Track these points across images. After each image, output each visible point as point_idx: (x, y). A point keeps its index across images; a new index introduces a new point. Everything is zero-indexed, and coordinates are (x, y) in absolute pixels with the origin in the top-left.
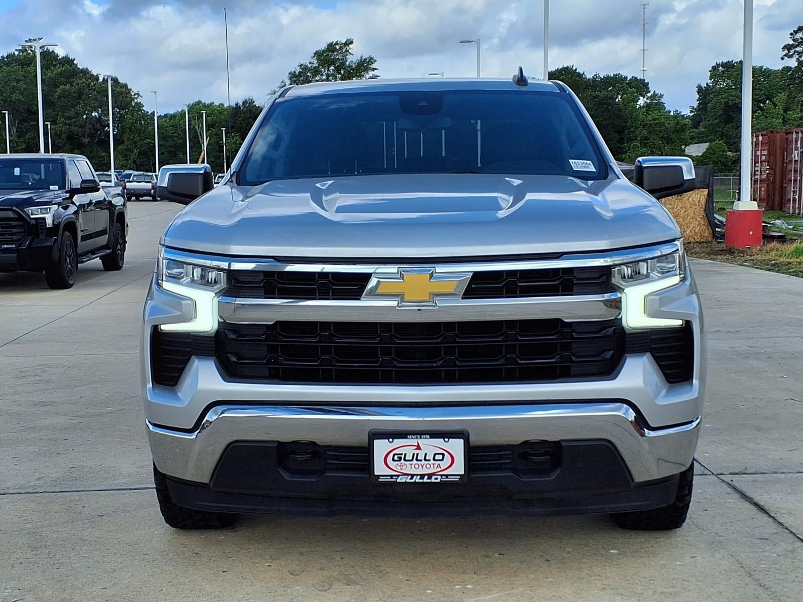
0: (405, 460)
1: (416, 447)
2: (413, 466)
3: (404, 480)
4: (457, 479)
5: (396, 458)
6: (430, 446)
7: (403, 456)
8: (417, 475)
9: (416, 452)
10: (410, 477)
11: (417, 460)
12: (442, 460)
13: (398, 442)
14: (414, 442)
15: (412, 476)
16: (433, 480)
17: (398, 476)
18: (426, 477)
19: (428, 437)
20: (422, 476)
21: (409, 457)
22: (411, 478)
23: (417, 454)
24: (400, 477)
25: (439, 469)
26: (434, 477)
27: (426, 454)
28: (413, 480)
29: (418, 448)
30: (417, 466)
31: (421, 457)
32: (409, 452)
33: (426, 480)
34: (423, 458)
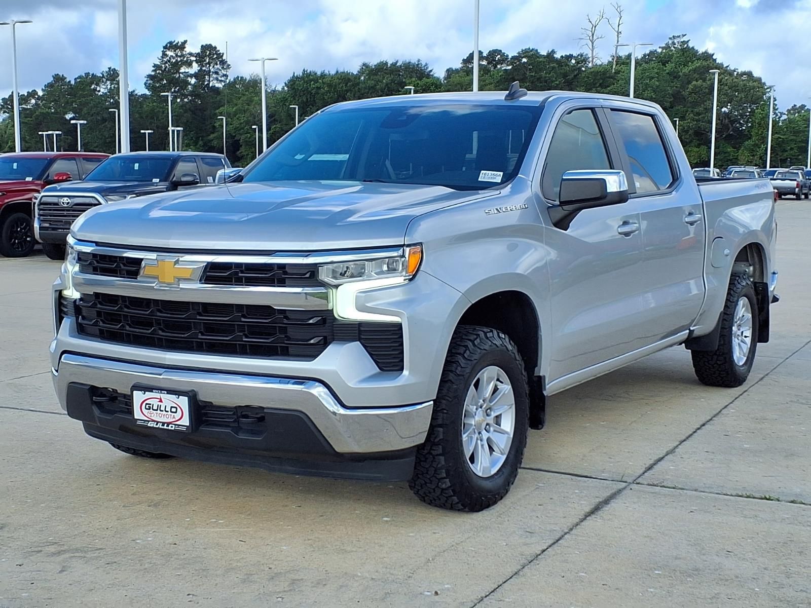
0: (153, 410)
1: (159, 400)
2: (158, 415)
3: (152, 426)
4: (184, 429)
5: (147, 407)
6: (169, 400)
7: (151, 406)
8: (160, 422)
9: (160, 404)
10: (156, 423)
11: (161, 411)
12: (176, 412)
13: (148, 394)
14: (158, 395)
15: (158, 422)
16: (170, 428)
17: (149, 421)
18: (166, 425)
19: (166, 392)
20: (163, 424)
21: (155, 408)
22: (157, 425)
23: (160, 406)
24: (150, 422)
25: (174, 420)
26: (170, 425)
27: (166, 407)
28: (157, 426)
29: (161, 401)
30: (160, 416)
31: (163, 408)
32: (155, 403)
33: (165, 427)
34: (164, 409)
